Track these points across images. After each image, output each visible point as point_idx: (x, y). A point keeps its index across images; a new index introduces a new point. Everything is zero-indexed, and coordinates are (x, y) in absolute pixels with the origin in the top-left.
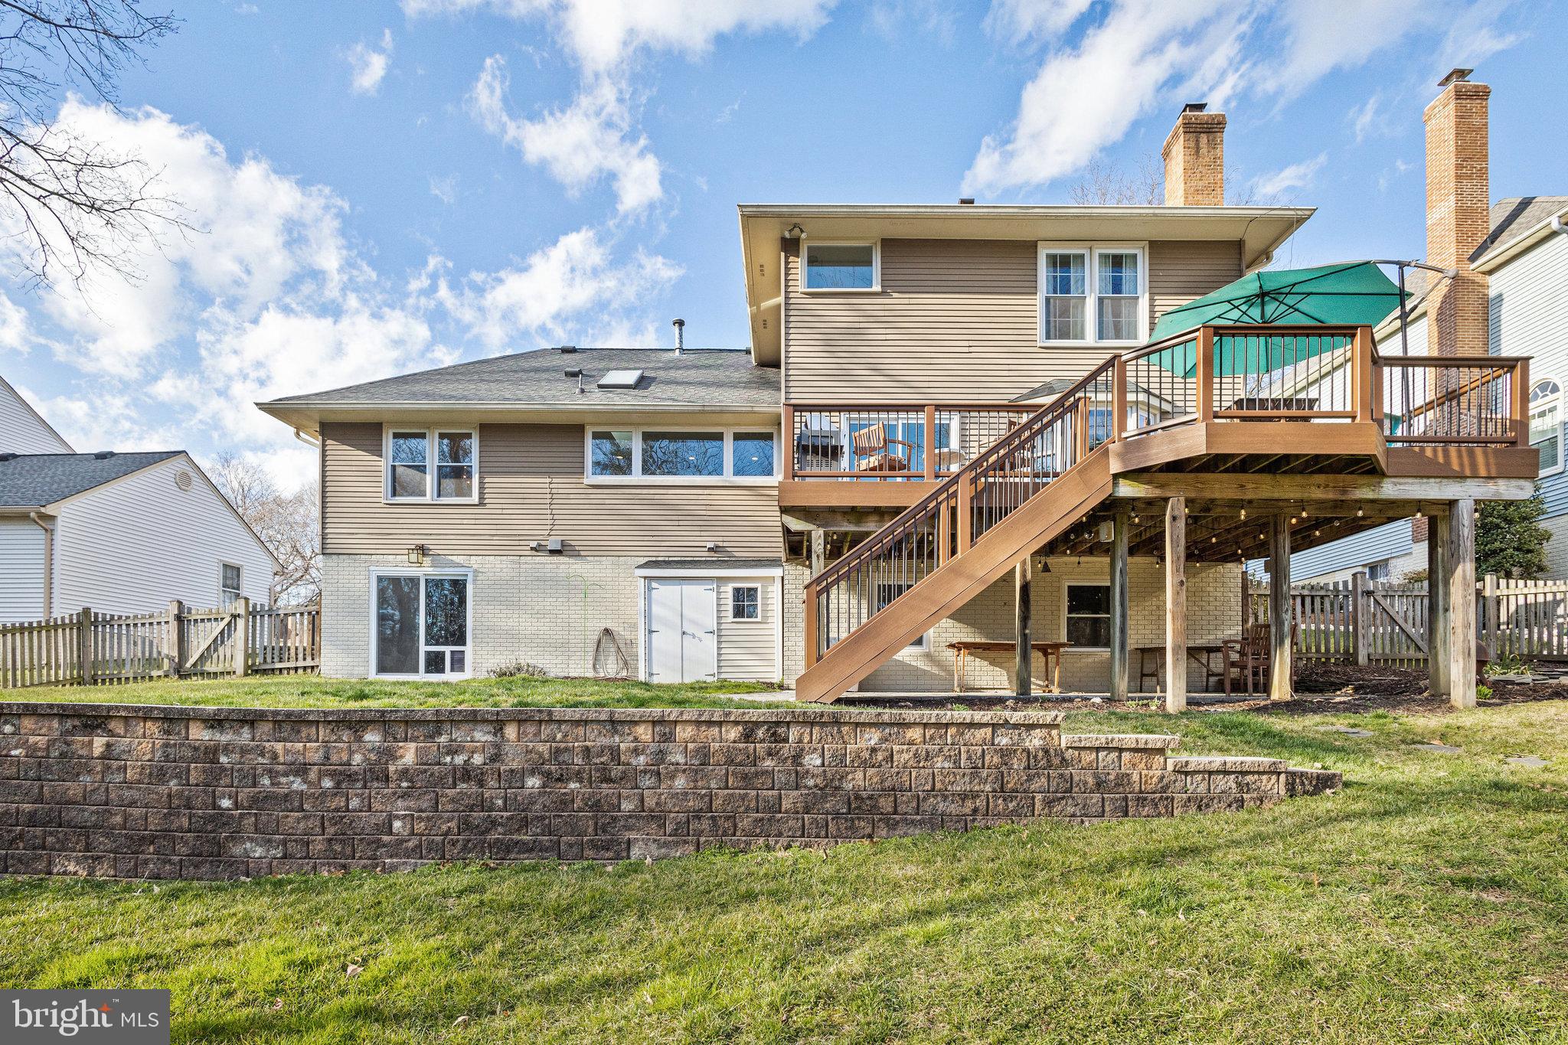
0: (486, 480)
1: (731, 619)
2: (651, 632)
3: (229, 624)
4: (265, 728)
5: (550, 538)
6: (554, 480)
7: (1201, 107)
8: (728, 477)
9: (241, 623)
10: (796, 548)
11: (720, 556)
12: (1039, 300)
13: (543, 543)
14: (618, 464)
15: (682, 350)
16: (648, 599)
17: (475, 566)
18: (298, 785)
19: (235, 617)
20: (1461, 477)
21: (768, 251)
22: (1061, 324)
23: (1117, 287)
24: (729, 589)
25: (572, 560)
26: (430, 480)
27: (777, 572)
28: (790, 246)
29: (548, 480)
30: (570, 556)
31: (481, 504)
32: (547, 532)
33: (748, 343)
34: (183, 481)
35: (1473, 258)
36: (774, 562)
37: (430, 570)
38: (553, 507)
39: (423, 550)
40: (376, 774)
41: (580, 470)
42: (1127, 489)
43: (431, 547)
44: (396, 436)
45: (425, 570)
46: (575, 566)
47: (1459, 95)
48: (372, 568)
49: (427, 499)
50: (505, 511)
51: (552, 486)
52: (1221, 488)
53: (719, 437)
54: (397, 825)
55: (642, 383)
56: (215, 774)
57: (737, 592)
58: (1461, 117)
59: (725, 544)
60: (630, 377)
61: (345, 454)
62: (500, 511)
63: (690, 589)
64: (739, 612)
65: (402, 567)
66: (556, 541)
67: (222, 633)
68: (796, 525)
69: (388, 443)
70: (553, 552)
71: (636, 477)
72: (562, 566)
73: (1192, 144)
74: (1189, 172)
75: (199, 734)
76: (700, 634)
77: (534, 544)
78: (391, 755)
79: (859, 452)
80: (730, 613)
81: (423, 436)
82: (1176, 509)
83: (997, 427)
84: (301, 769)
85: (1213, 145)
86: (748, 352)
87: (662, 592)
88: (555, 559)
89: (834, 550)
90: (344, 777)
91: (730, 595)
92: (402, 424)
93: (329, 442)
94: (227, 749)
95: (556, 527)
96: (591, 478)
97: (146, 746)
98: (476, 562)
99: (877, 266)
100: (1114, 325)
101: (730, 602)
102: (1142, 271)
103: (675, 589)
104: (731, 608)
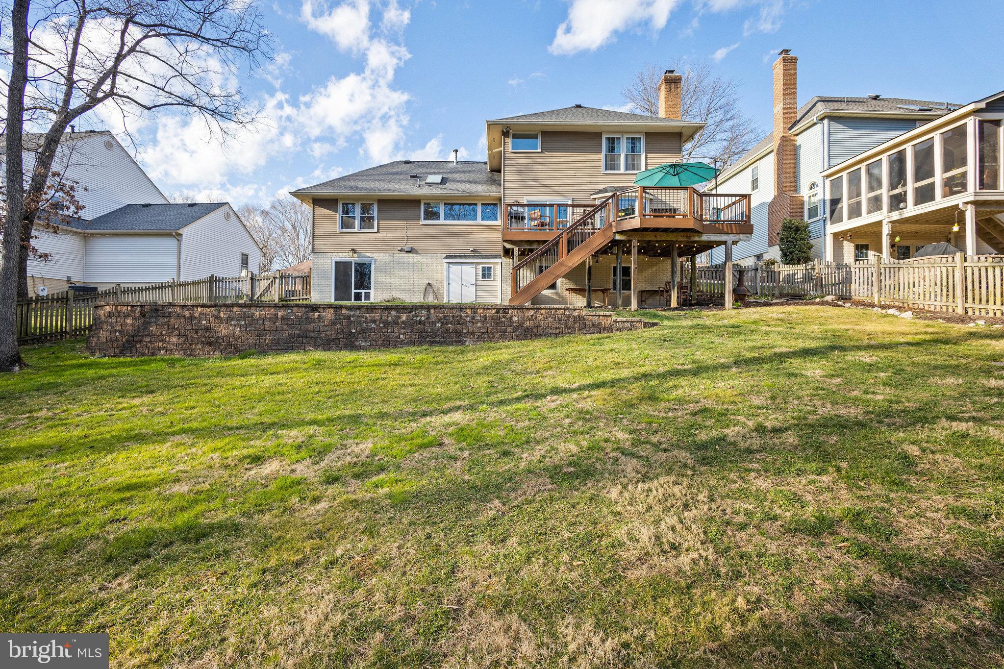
0: (380, 222)
1: (481, 279)
2: (449, 284)
3: (272, 281)
4: (364, 310)
5: (406, 246)
6: (408, 223)
7: (672, 72)
8: (479, 221)
9: (277, 281)
10: (507, 253)
11: (476, 254)
12: (602, 155)
13: (403, 248)
14: (433, 215)
15: (457, 162)
16: (448, 271)
17: (375, 258)
18: (373, 325)
19: (275, 278)
20: (728, 233)
21: (497, 135)
22: (611, 164)
23: (633, 149)
24: (480, 267)
25: (415, 255)
26: (357, 222)
27: (499, 261)
28: (506, 134)
29: (405, 222)
30: (415, 253)
31: (378, 232)
32: (405, 244)
33: (486, 159)
34: (227, 216)
35: (790, 129)
36: (497, 256)
37: (357, 259)
38: (407, 233)
39: (354, 251)
40: (395, 322)
41: (418, 218)
42: (618, 237)
43: (357, 249)
44: (342, 204)
45: (355, 259)
46: (417, 257)
47: (785, 60)
48: (332, 258)
49: (356, 230)
50: (387, 235)
51: (407, 225)
52: (649, 237)
53: (476, 204)
54: (401, 336)
55: (444, 181)
56: (350, 323)
57: (484, 269)
58: (786, 70)
59: (478, 249)
60: (437, 178)
61: (321, 211)
63: (464, 267)
64: (484, 276)
65: (345, 257)
66: (408, 247)
67: (269, 285)
68: (508, 246)
69: (340, 208)
70: (407, 252)
71: (442, 221)
72: (411, 258)
73: (668, 87)
74: (667, 98)
75: (344, 312)
76: (469, 285)
77: (399, 248)
78: (399, 317)
79: (531, 219)
80: (481, 277)
82: (635, 243)
83: (579, 212)
84: (374, 321)
85: (676, 88)
86: (486, 163)
87: (454, 268)
88: (408, 254)
89: (523, 253)
90: (386, 324)
91: (481, 270)
92: (345, 199)
93: (315, 207)
94: (353, 316)
95: (408, 241)
96: (423, 222)
97: (330, 315)
98: (375, 256)
99: (539, 141)
100: (632, 165)
101: (481, 272)
102: (643, 144)
103: (459, 267)
104: (481, 275)
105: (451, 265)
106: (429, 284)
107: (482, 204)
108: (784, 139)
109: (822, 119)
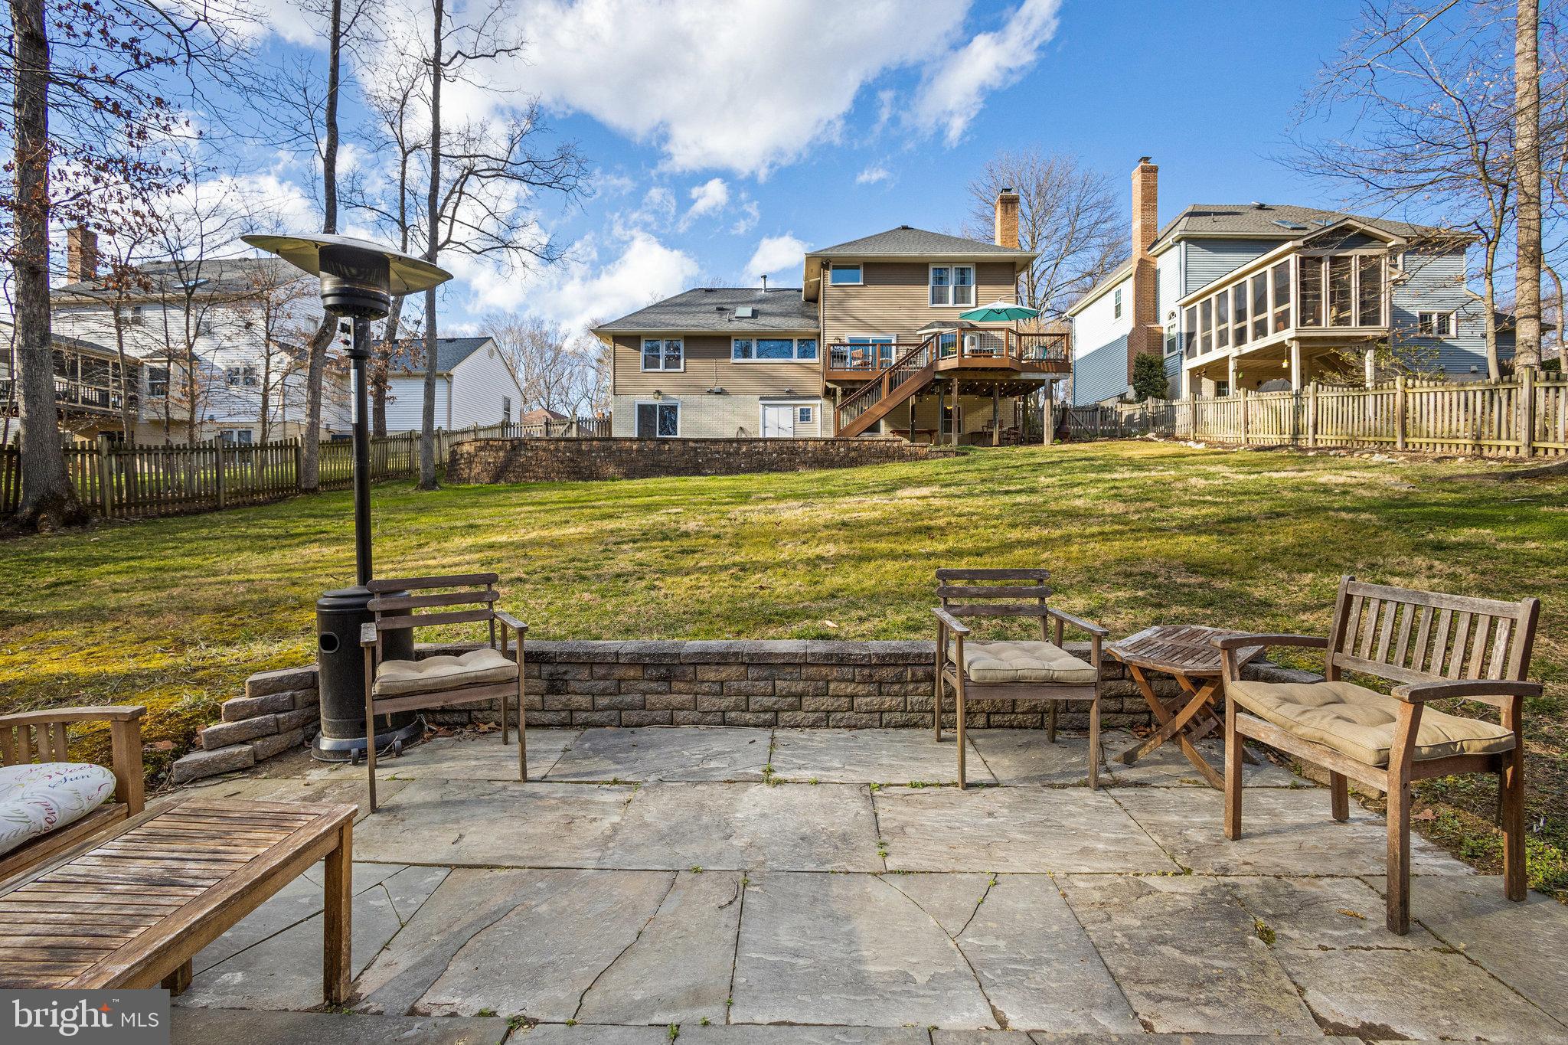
0: (687, 361)
1: (799, 422)
2: (765, 427)
3: (569, 427)
5: (715, 387)
6: (717, 361)
8: (795, 359)
9: (574, 426)
10: (829, 393)
11: (791, 395)
12: (929, 288)
13: (712, 389)
14: (746, 352)
15: (766, 290)
16: (764, 414)
17: (680, 400)
19: (572, 423)
20: (1045, 372)
21: (815, 267)
22: (938, 298)
23: (963, 281)
24: (798, 409)
25: (726, 397)
26: (662, 361)
27: (818, 402)
28: (825, 266)
29: (715, 361)
30: (725, 395)
31: (685, 371)
32: (714, 384)
33: (802, 287)
34: (491, 354)
35: (1148, 250)
36: (817, 397)
37: (662, 402)
38: (716, 372)
39: (658, 392)
41: (729, 356)
43: (661, 391)
44: (646, 341)
45: (658, 402)
46: (727, 399)
47: (1144, 169)
48: (635, 400)
49: (661, 369)
50: (694, 374)
51: (716, 363)
52: (969, 376)
53: (791, 340)
55: (755, 314)
57: (802, 411)
58: (1144, 181)
59: (793, 389)
60: (747, 311)
61: (621, 349)
62: (691, 375)
63: (781, 408)
64: (802, 419)
65: (649, 400)
66: (718, 388)
67: (565, 431)
68: (831, 386)
69: (643, 346)
70: (717, 393)
71: (754, 359)
72: (721, 400)
73: (1004, 209)
76: (787, 429)
77: (708, 390)
79: (854, 359)
80: (799, 419)
81: (658, 342)
82: (956, 384)
83: (903, 351)
85: (1014, 208)
86: (800, 291)
87: (769, 409)
88: (718, 396)
89: (844, 394)
91: (799, 412)
92: (649, 336)
93: (616, 345)
95: (718, 382)
96: (734, 360)
98: (682, 398)
99: (861, 272)
100: (961, 297)
101: (799, 415)
102: (973, 276)
103: (775, 409)
104: (799, 417)
105: (766, 408)
106: (741, 428)
107: (799, 340)
108: (1141, 261)
109: (1179, 241)
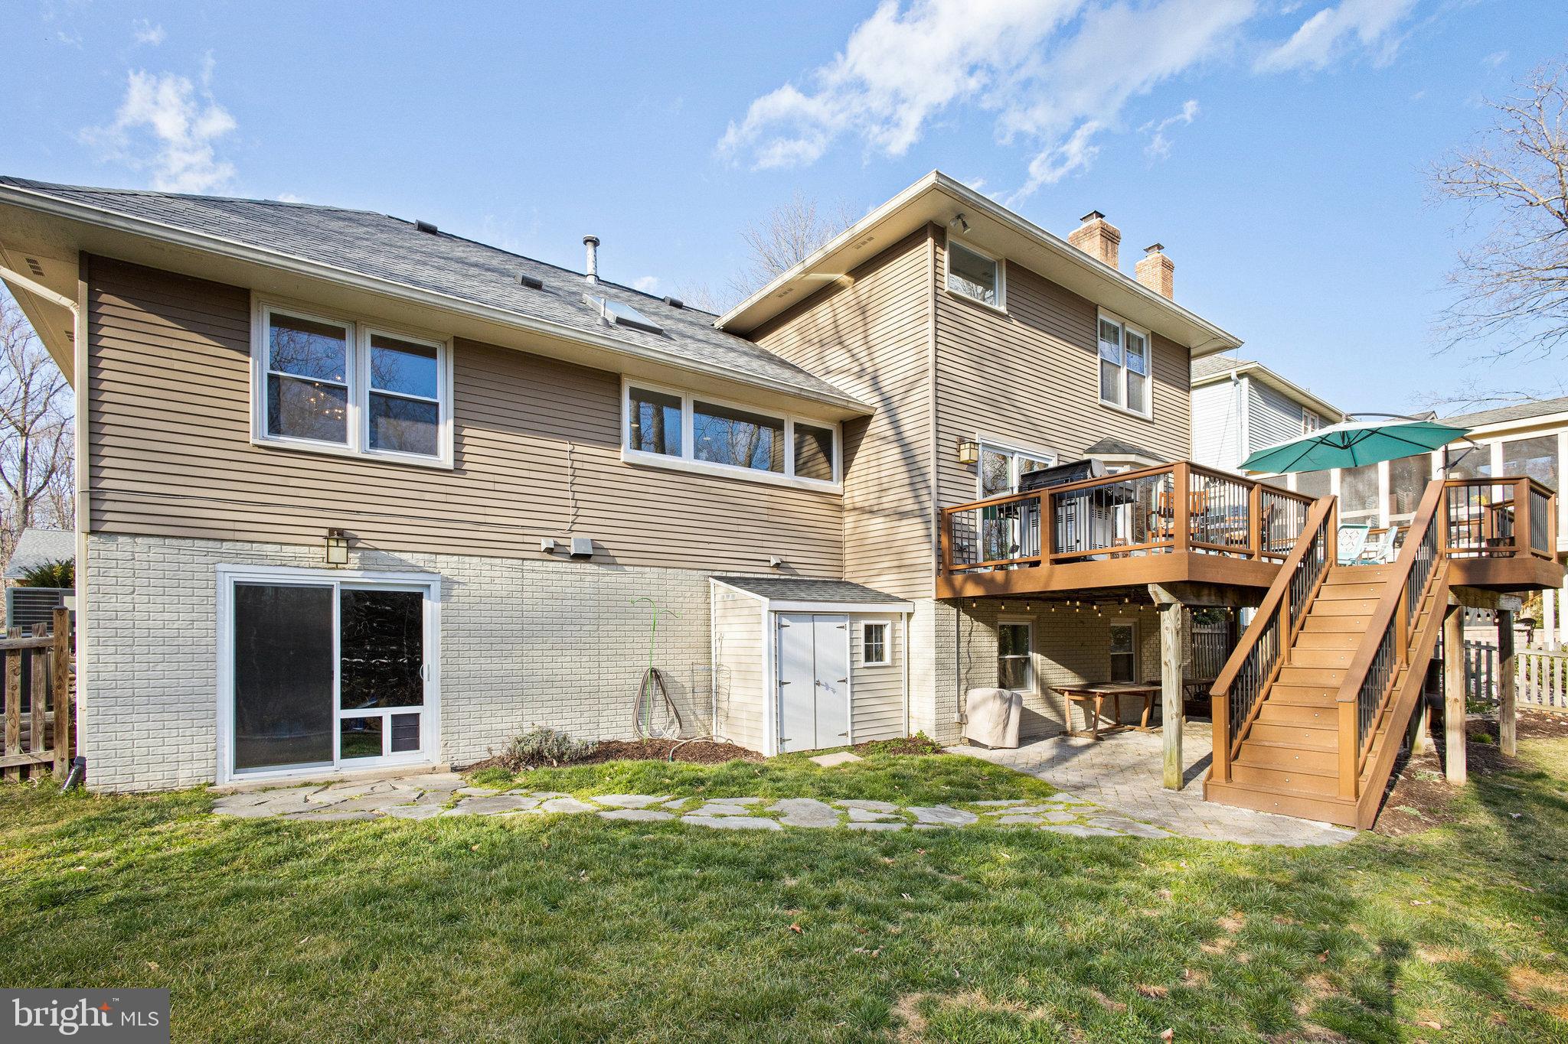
0: (466, 432)
1: (862, 663)
5: (573, 535)
6: (578, 449)
8: (787, 477)
13: (561, 542)
17: (446, 572)
24: (861, 625)
25: (602, 570)
26: (356, 416)
29: (569, 447)
30: (600, 564)
31: (458, 469)
32: (567, 526)
37: (356, 576)
38: (575, 488)
39: (337, 537)
41: (614, 439)
43: (360, 535)
44: (277, 321)
45: (351, 574)
46: (607, 579)
48: (221, 567)
49: (351, 448)
50: (498, 487)
51: (573, 456)
53: (780, 425)
57: (869, 629)
59: (789, 559)
62: (490, 486)
63: (825, 627)
64: (869, 655)
65: (293, 566)
66: (584, 541)
69: (262, 334)
70: (578, 558)
71: (690, 462)
72: (589, 578)
76: (833, 683)
77: (546, 543)
80: (862, 656)
81: (339, 334)
88: (580, 567)
91: (862, 634)
92: (291, 299)
93: (105, 298)
95: (580, 519)
96: (627, 453)
98: (446, 565)
99: (1000, 283)
100: (1134, 396)
101: (862, 642)
102: (1146, 356)
104: (862, 650)
105: (785, 621)
106: (655, 674)
107: (800, 429)
109: (1240, 376)
